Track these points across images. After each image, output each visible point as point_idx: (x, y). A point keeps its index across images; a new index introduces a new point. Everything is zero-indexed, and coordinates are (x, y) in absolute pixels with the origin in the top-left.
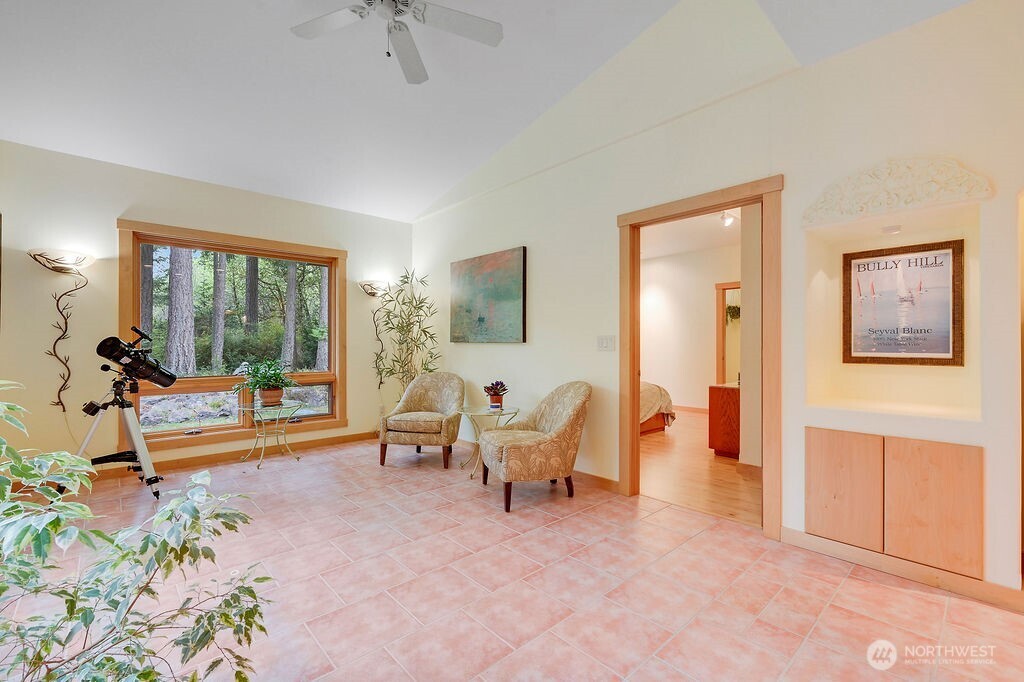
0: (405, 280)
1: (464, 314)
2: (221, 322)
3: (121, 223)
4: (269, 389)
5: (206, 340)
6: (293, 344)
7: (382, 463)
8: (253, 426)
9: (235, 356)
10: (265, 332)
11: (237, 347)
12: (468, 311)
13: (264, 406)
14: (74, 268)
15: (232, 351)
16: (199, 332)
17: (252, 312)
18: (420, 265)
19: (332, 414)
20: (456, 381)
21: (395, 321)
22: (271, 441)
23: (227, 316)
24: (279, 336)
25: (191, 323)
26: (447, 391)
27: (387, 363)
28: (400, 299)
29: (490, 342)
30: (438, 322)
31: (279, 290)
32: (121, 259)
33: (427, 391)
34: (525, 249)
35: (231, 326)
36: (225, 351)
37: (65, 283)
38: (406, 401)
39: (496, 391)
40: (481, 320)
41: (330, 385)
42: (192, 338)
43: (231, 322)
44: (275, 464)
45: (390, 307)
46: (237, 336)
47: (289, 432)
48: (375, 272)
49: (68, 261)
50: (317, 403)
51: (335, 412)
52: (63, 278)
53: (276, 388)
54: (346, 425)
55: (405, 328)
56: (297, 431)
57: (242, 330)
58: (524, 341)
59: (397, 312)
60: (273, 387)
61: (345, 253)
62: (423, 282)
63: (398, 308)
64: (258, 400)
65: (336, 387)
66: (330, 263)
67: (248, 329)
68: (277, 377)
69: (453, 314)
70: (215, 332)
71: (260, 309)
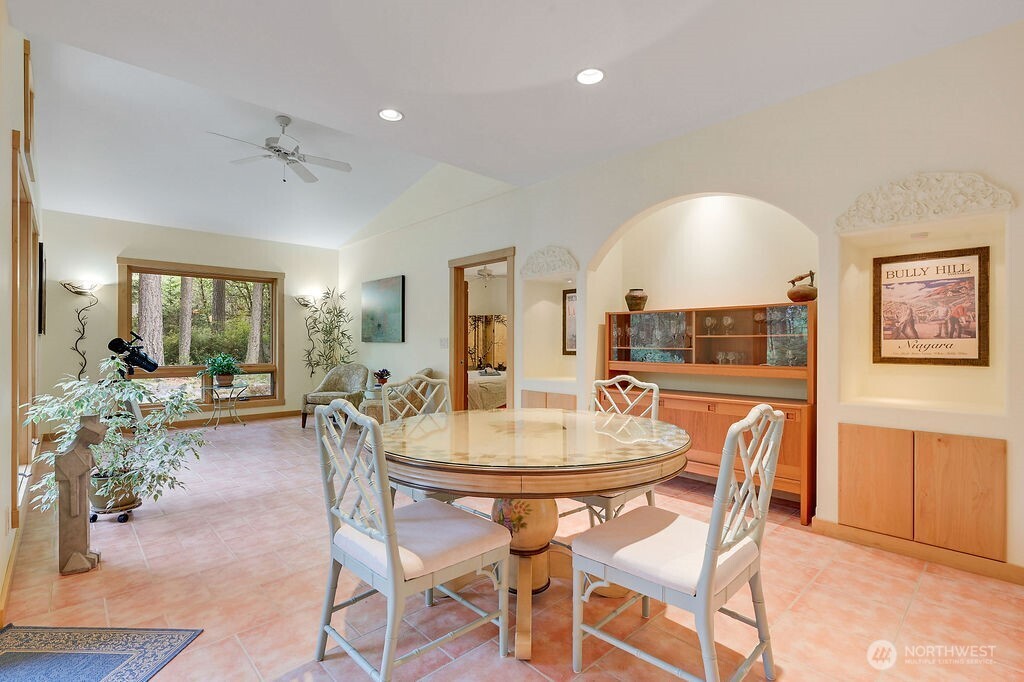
0: (327, 295)
1: (370, 321)
2: (188, 321)
3: (120, 260)
4: (223, 374)
5: (173, 339)
6: (258, 342)
7: (304, 426)
8: (212, 402)
9: (202, 354)
10: (231, 330)
11: (203, 345)
12: (372, 319)
13: (220, 386)
14: (89, 292)
15: (199, 349)
16: (166, 331)
17: (219, 311)
18: (343, 284)
19: (273, 395)
20: (362, 370)
21: (320, 326)
22: (225, 414)
23: (194, 315)
24: (246, 335)
25: (160, 322)
26: (355, 377)
27: (315, 357)
28: (324, 309)
29: (385, 341)
30: (352, 327)
31: (247, 289)
32: (119, 284)
33: (341, 377)
34: (403, 277)
35: (198, 325)
36: (192, 349)
37: (83, 301)
38: (325, 384)
39: (382, 376)
40: (379, 325)
41: (272, 373)
42: (161, 337)
43: (197, 322)
44: (229, 428)
45: (317, 315)
46: (205, 334)
47: (237, 407)
48: (308, 288)
49: (86, 287)
50: (262, 383)
51: (276, 394)
52: (82, 298)
53: (228, 374)
54: (284, 404)
55: (328, 332)
56: (245, 407)
57: (209, 329)
58: (403, 340)
59: (321, 320)
60: (226, 374)
61: (283, 275)
62: (341, 296)
63: (322, 316)
64: (216, 382)
65: (276, 375)
66: (272, 282)
67: (215, 327)
68: (229, 366)
69: (363, 321)
70: (182, 331)
71: (228, 307)
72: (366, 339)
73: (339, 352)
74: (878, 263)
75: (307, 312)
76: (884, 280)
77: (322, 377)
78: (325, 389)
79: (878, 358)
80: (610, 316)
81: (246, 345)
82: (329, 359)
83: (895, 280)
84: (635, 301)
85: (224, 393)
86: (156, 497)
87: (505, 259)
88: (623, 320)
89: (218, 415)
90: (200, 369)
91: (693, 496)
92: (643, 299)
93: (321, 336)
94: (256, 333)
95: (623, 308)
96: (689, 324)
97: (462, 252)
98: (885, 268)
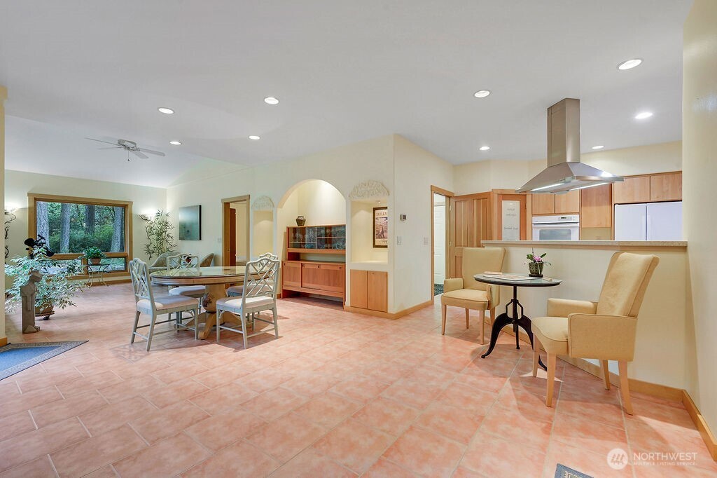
0: (159, 214)
1: (183, 229)
2: (67, 226)
3: (30, 195)
4: (94, 258)
5: (56, 238)
6: (119, 240)
8: (88, 274)
10: (99, 232)
11: (78, 242)
12: (184, 227)
13: (93, 265)
14: (11, 212)
15: (75, 245)
17: (90, 219)
18: (169, 208)
19: (126, 270)
21: (154, 231)
22: (96, 280)
23: (71, 222)
24: (110, 235)
25: (47, 228)
27: (151, 248)
28: (157, 222)
29: (191, 239)
30: (173, 232)
32: (30, 208)
34: (200, 206)
35: (75, 229)
36: (70, 245)
37: (7, 218)
38: (156, 263)
40: (188, 231)
41: (125, 257)
43: (74, 226)
44: (98, 287)
45: (152, 225)
46: (79, 235)
47: (103, 277)
48: (148, 210)
50: (119, 265)
52: (6, 216)
53: (98, 258)
55: (159, 234)
56: (108, 276)
57: (83, 232)
58: (200, 239)
60: (96, 258)
61: (132, 203)
62: (167, 215)
63: (156, 227)
64: (90, 262)
65: (126, 259)
66: (125, 207)
67: (87, 230)
68: (98, 254)
69: (180, 228)
70: (63, 233)
71: (97, 216)
72: (181, 238)
73: (166, 245)
74: (375, 209)
75: (146, 224)
76: (376, 217)
77: (155, 259)
78: (156, 266)
79: (375, 246)
80: (288, 228)
81: (110, 242)
82: (160, 250)
83: (379, 217)
84: (300, 222)
85: (94, 269)
86: (63, 308)
87: (245, 200)
88: (295, 230)
89: (91, 281)
90: (79, 255)
91: (315, 304)
92: (304, 221)
93: (154, 237)
94: (118, 234)
95: (296, 225)
96: (314, 231)
97: (228, 195)
98: (376, 211)
